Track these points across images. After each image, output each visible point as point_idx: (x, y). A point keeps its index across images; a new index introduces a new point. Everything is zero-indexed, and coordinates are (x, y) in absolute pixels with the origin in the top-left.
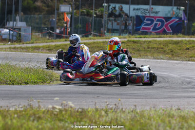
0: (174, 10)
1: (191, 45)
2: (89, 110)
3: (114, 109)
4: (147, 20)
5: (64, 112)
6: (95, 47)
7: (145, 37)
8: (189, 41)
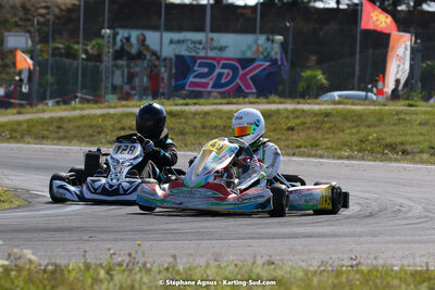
0: (260, 42)
1: (298, 121)
2: (71, 267)
3: (128, 265)
4: (201, 65)
5: (13, 273)
6: (85, 126)
7: (195, 104)
8: (293, 111)
